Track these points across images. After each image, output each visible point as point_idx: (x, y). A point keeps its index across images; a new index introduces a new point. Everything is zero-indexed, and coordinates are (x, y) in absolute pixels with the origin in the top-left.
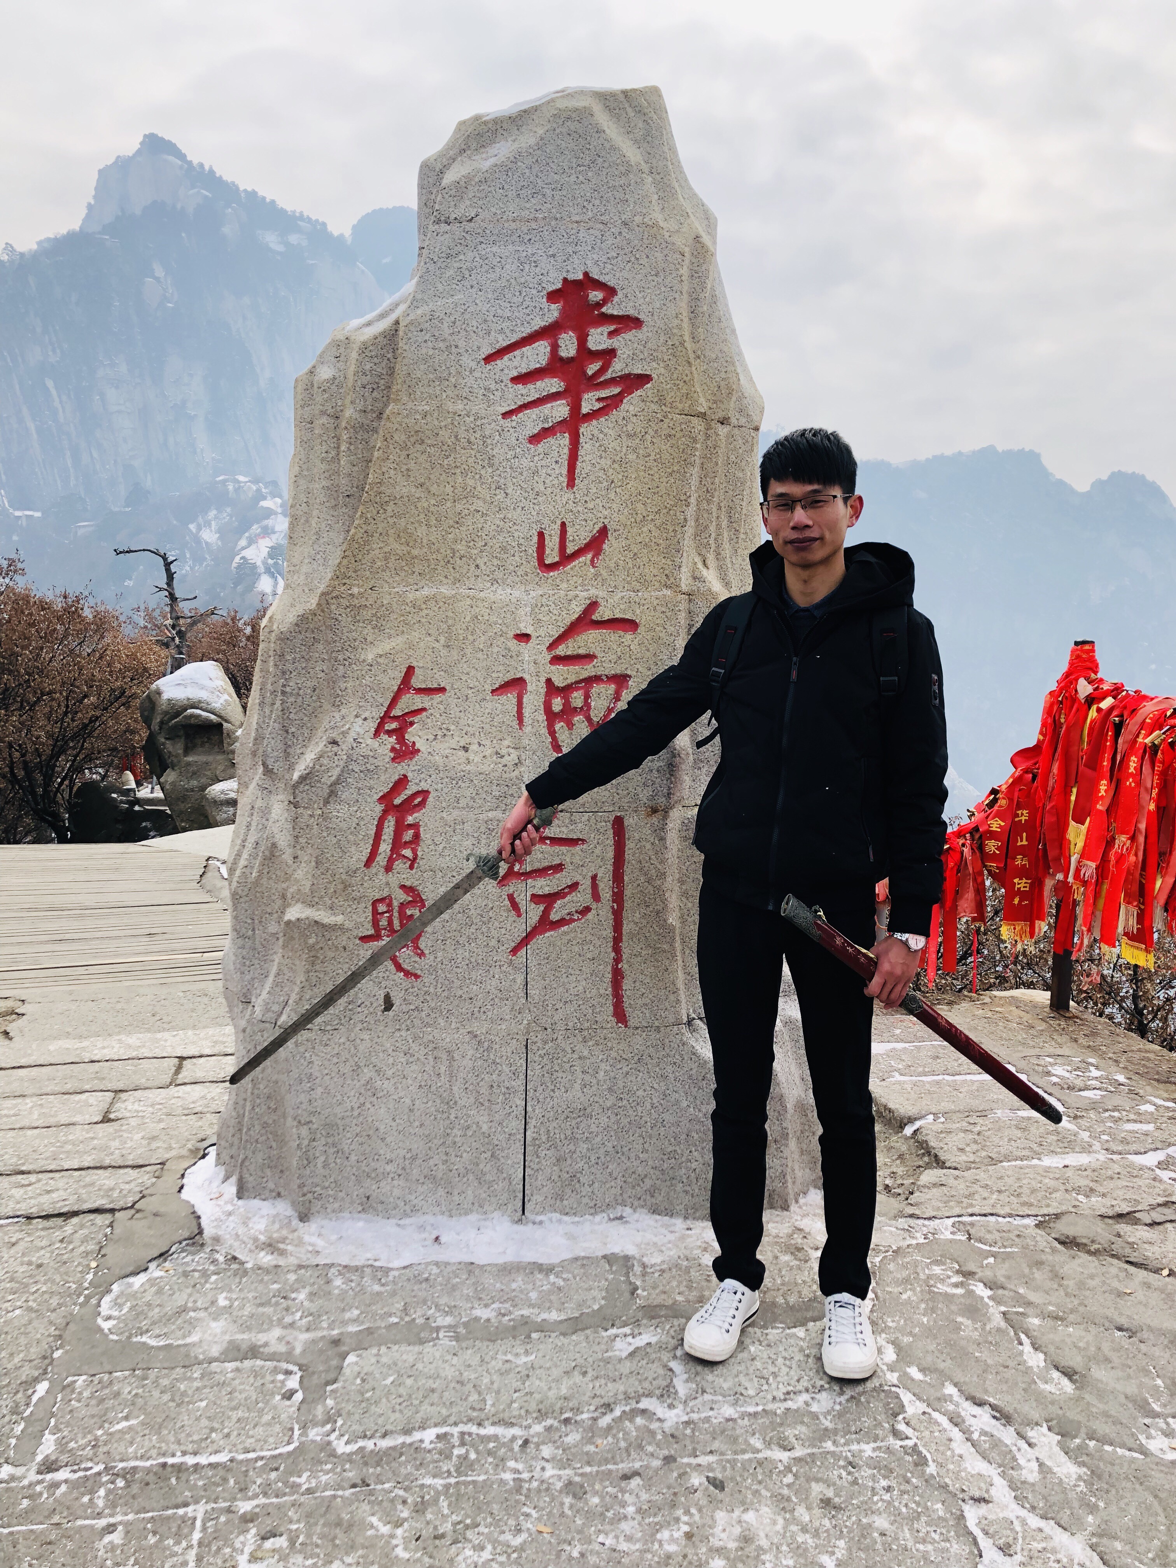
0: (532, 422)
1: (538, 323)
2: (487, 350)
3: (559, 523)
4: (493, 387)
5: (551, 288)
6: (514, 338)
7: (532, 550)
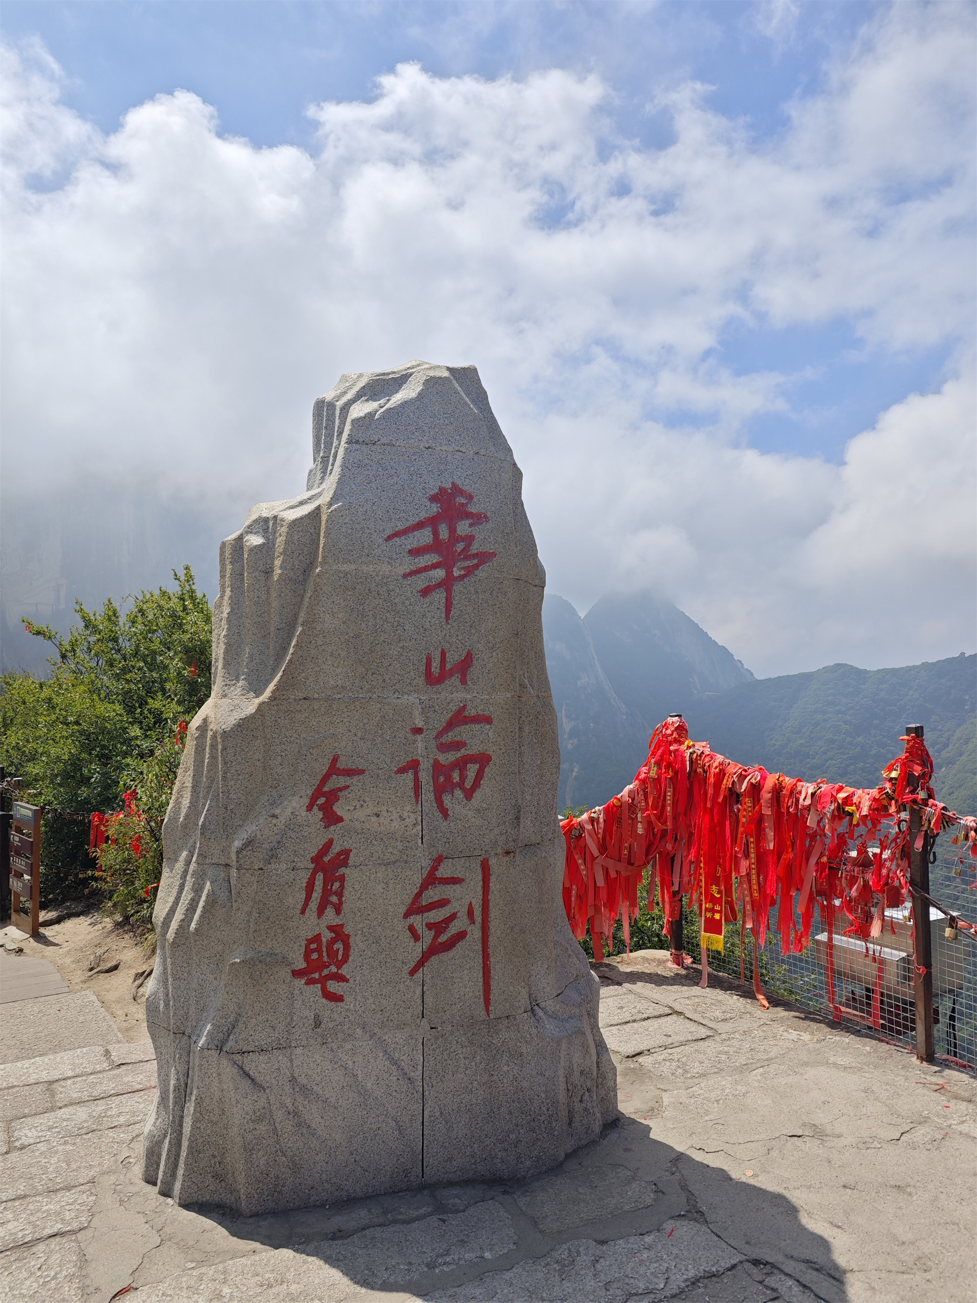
0: (421, 582)
1: (423, 515)
2: (389, 532)
3: (440, 650)
4: (395, 556)
5: (432, 493)
6: (408, 524)
7: (422, 668)
